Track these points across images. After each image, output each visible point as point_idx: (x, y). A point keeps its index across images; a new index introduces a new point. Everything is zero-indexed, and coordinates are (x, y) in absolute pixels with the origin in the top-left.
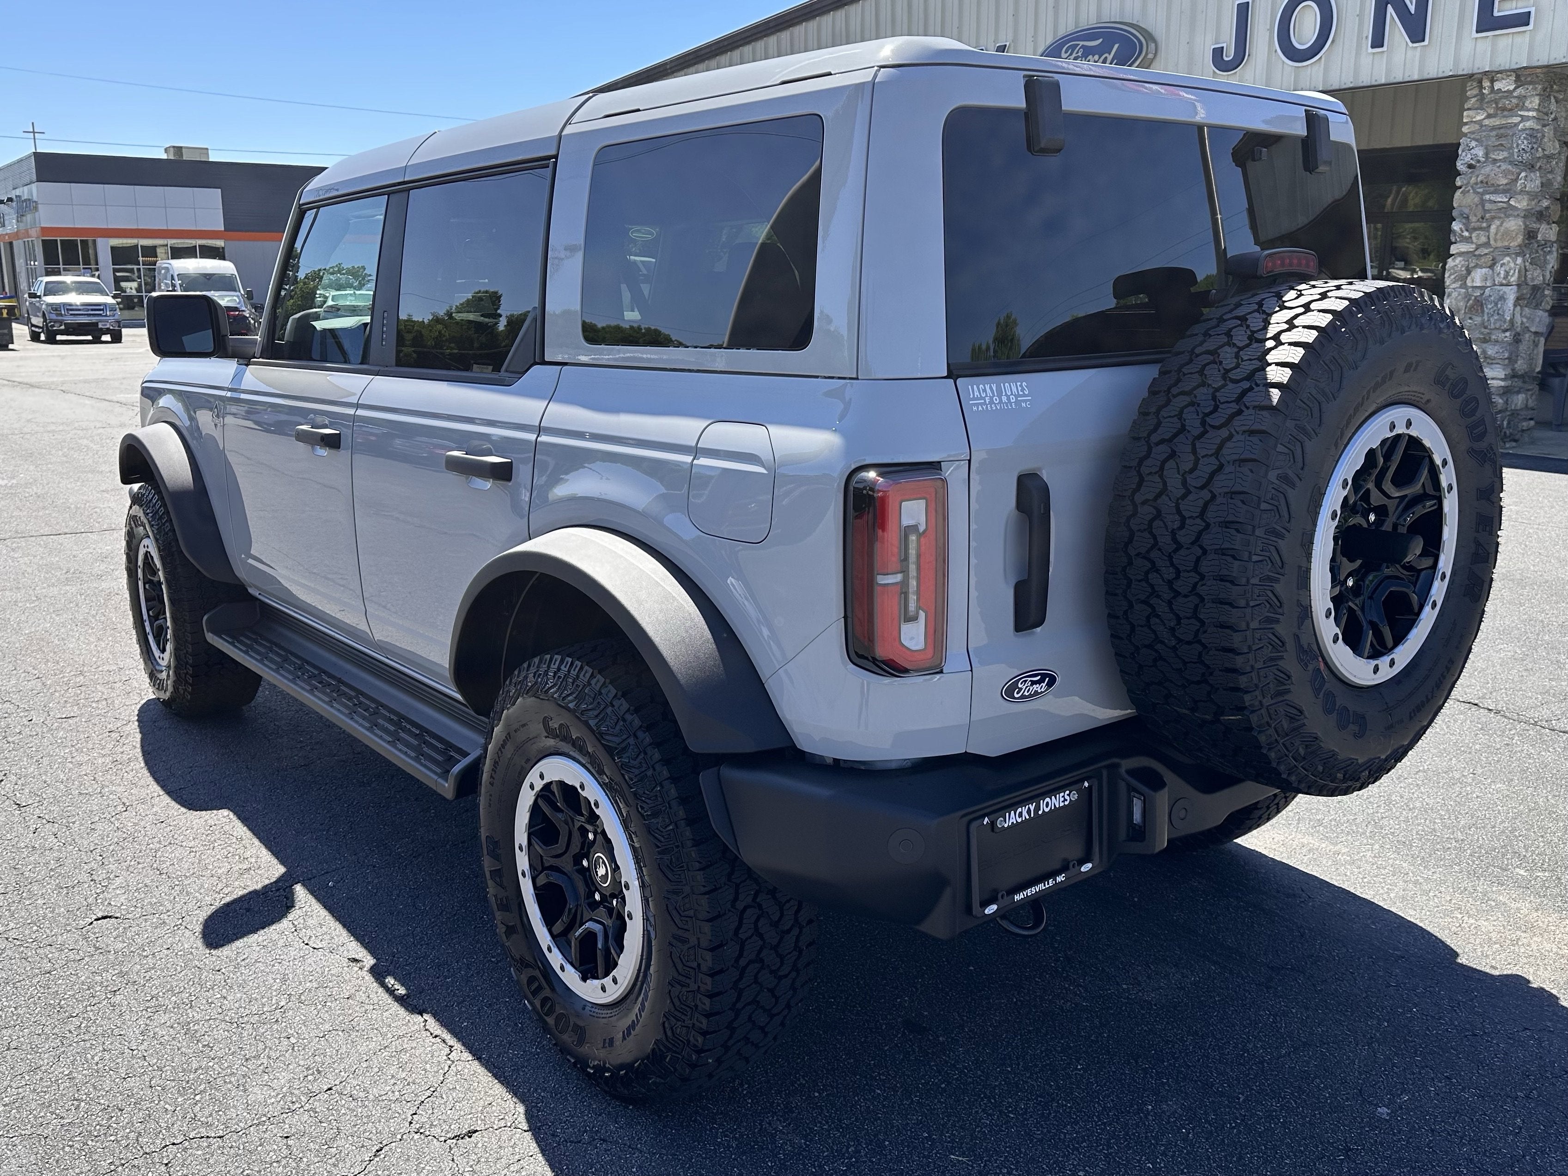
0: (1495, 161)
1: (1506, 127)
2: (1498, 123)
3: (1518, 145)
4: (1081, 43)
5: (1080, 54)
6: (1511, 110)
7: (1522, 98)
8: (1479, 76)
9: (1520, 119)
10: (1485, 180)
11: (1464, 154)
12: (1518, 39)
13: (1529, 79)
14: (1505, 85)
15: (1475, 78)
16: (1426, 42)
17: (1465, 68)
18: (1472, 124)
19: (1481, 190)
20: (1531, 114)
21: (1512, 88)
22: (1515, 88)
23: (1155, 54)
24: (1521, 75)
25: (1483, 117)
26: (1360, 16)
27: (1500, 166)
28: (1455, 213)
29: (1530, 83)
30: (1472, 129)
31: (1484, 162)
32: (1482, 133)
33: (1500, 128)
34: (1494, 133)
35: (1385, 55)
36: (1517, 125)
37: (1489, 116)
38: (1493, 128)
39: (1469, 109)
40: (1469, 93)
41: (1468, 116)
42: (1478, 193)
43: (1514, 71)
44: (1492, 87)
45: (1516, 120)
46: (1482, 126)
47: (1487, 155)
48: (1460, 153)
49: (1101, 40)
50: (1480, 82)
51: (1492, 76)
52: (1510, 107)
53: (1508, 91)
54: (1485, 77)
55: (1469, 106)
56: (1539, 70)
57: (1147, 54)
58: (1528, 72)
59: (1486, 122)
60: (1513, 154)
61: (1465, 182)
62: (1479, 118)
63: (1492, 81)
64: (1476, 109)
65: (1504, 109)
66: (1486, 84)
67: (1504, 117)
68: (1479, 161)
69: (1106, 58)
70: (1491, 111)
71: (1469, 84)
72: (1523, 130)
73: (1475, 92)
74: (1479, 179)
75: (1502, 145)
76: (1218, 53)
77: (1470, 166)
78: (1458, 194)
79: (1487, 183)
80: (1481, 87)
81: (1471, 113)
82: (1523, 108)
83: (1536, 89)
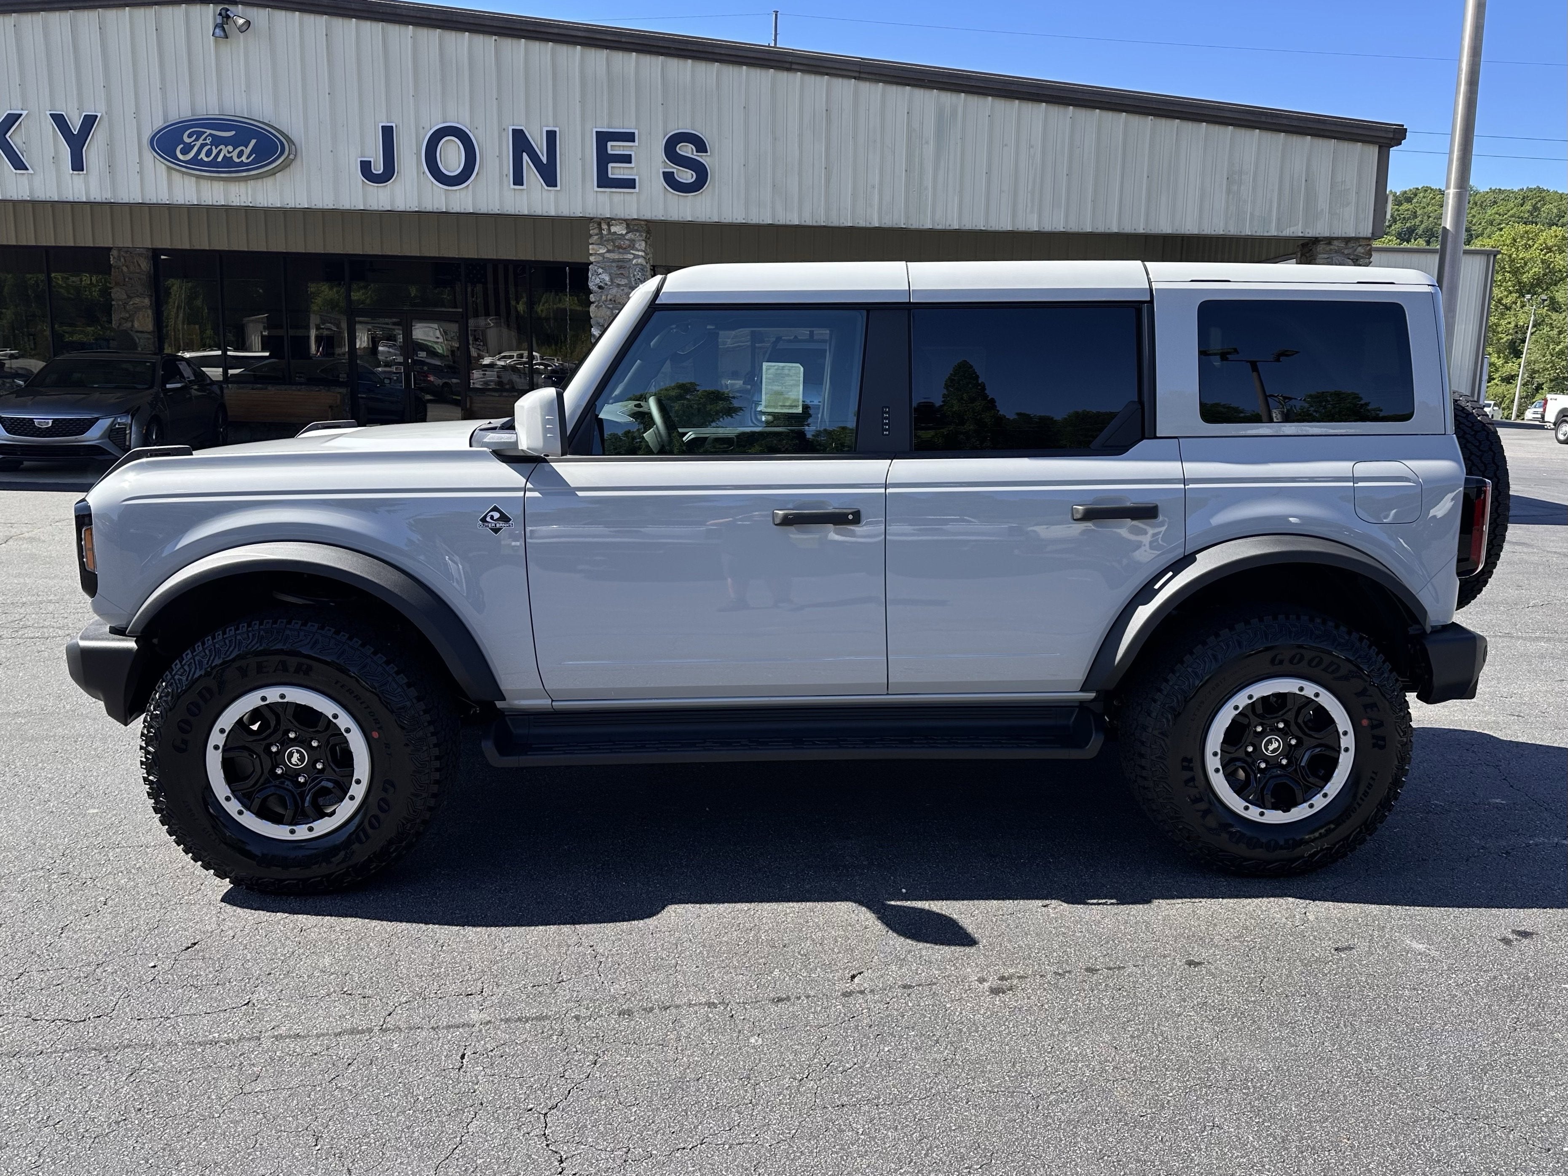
0: (619, 285)
1: (623, 261)
2: (617, 257)
3: (634, 276)
4: (209, 131)
5: (208, 142)
6: (625, 248)
7: (632, 241)
8: (598, 220)
9: (632, 256)
10: (613, 299)
11: (593, 277)
12: (627, 197)
13: (636, 228)
14: (617, 229)
15: (599, 222)
16: (558, 188)
17: (590, 212)
18: (597, 256)
19: (611, 306)
20: (640, 253)
21: (624, 232)
22: (627, 233)
23: (295, 156)
24: (631, 224)
25: (604, 251)
26: (500, 157)
27: (623, 290)
28: (592, 322)
29: (637, 231)
30: (597, 260)
31: (610, 286)
32: (605, 263)
33: (618, 261)
34: (614, 264)
35: (525, 192)
36: (631, 260)
37: (609, 251)
38: (614, 261)
39: (592, 244)
40: (591, 232)
41: (593, 249)
42: (609, 308)
43: (625, 220)
44: (609, 230)
45: (631, 257)
46: (604, 258)
47: (611, 280)
48: (590, 276)
49: (233, 133)
50: (600, 224)
51: (609, 221)
52: (624, 246)
53: (622, 235)
54: (602, 222)
55: (593, 241)
56: (643, 223)
57: (289, 155)
58: (633, 223)
59: (608, 255)
60: (630, 281)
61: (598, 299)
62: (602, 251)
63: (609, 225)
64: (598, 244)
65: (620, 247)
66: (604, 226)
67: (620, 253)
68: (606, 284)
69: (242, 151)
70: (610, 248)
71: (591, 225)
72: (637, 265)
73: (596, 231)
74: (609, 297)
75: (622, 274)
76: (366, 167)
77: (600, 287)
78: (592, 308)
79: (615, 301)
80: (601, 229)
81: (595, 246)
82: (633, 248)
83: (641, 236)
